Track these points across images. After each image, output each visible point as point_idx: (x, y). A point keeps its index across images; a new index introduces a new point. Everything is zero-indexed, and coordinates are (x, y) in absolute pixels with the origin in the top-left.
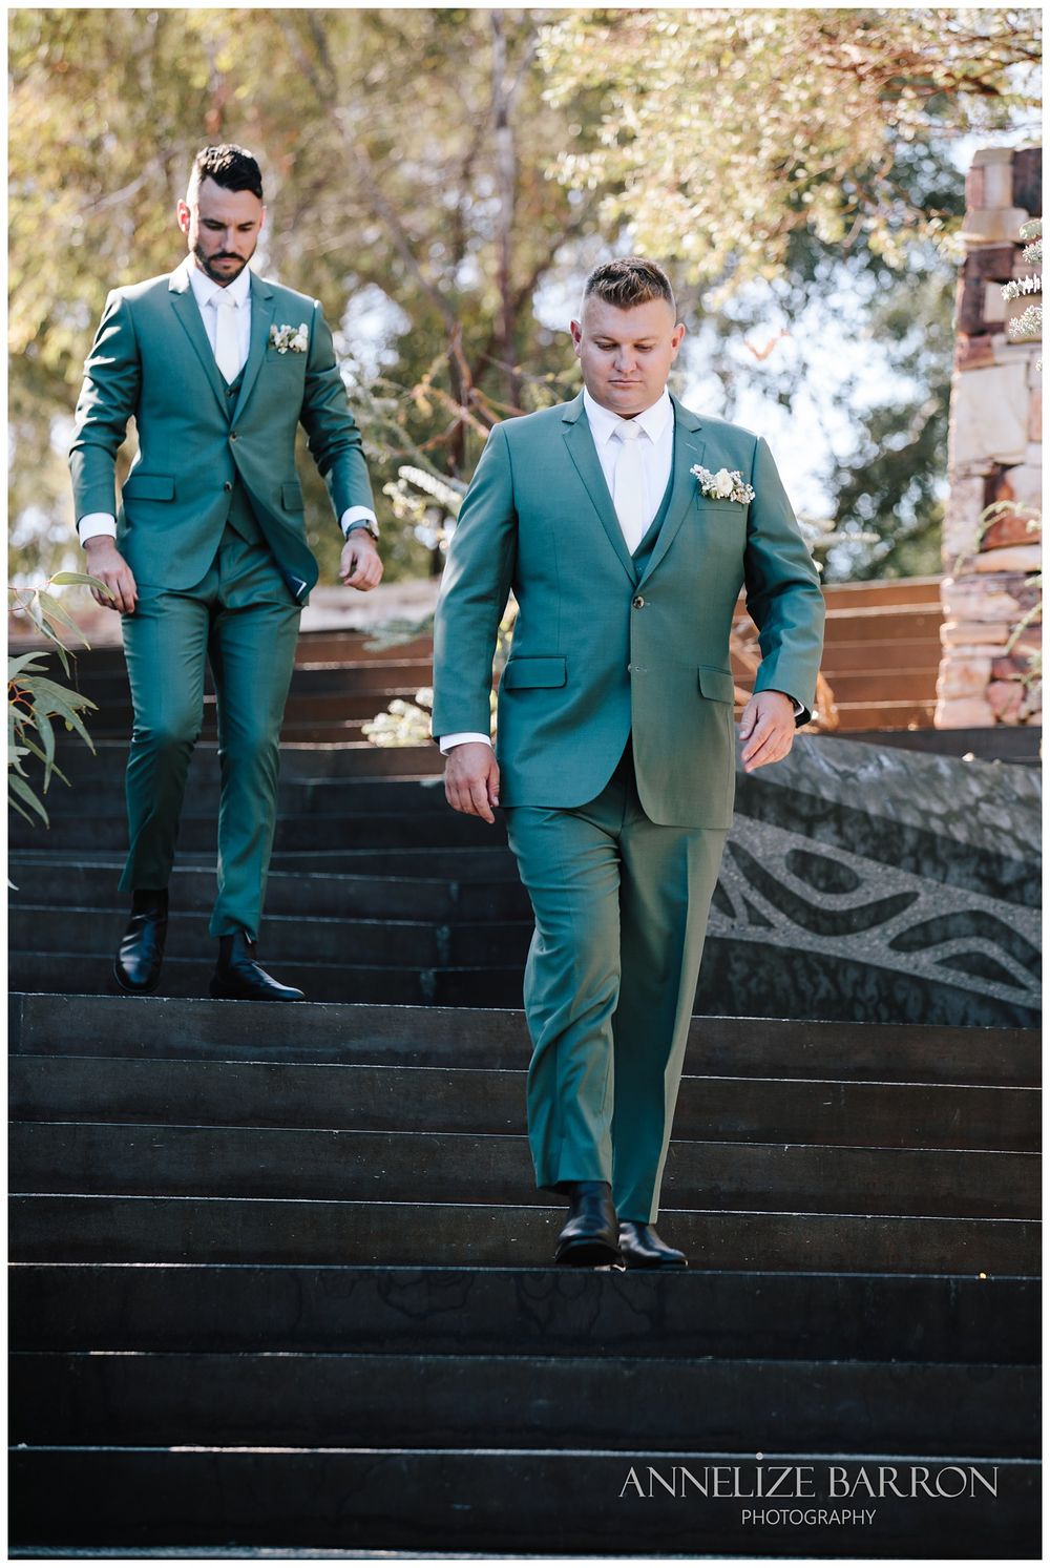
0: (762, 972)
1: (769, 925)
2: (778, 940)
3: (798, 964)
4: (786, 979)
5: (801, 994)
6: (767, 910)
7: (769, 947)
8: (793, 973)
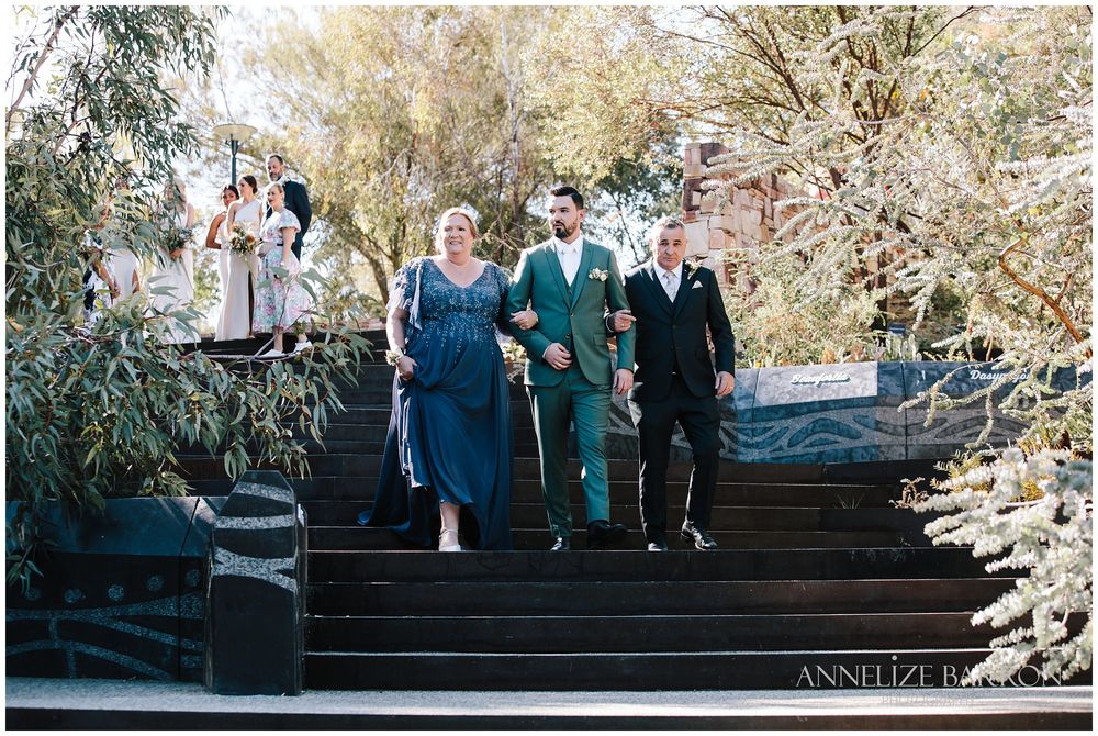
0: (616, 443)
1: (619, 427)
2: (621, 432)
3: (629, 440)
4: (625, 446)
5: (631, 452)
6: (618, 421)
7: (619, 435)
8: (627, 444)
